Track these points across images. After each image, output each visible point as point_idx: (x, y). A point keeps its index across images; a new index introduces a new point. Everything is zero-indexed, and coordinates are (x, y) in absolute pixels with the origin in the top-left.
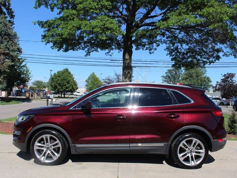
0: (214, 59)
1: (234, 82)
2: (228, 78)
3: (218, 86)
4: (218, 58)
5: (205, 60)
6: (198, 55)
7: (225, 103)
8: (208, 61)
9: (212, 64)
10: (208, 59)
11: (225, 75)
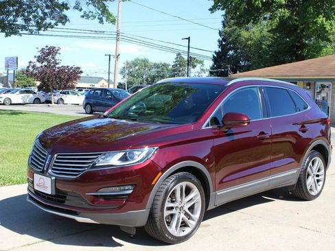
0: (54, 22)
1: (57, 62)
7: (43, 100)
9: (49, 29)
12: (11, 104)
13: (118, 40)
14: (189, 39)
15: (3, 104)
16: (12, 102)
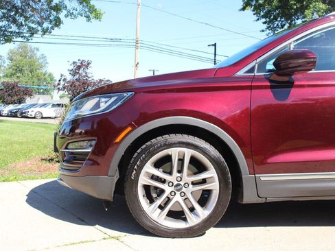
0: (50, 26)
2: (79, 67)
3: (62, 83)
4: (58, 22)
5: (33, 25)
6: (21, 15)
8: (40, 28)
9: (47, 34)
10: (40, 24)
11: (74, 63)
12: (42, 118)
13: (137, 48)
14: (215, 45)
15: (34, 118)
16: (44, 116)
